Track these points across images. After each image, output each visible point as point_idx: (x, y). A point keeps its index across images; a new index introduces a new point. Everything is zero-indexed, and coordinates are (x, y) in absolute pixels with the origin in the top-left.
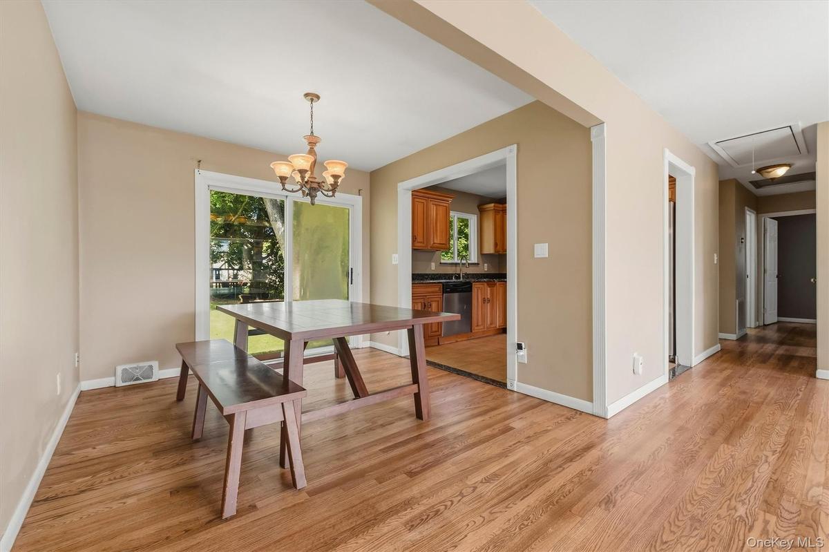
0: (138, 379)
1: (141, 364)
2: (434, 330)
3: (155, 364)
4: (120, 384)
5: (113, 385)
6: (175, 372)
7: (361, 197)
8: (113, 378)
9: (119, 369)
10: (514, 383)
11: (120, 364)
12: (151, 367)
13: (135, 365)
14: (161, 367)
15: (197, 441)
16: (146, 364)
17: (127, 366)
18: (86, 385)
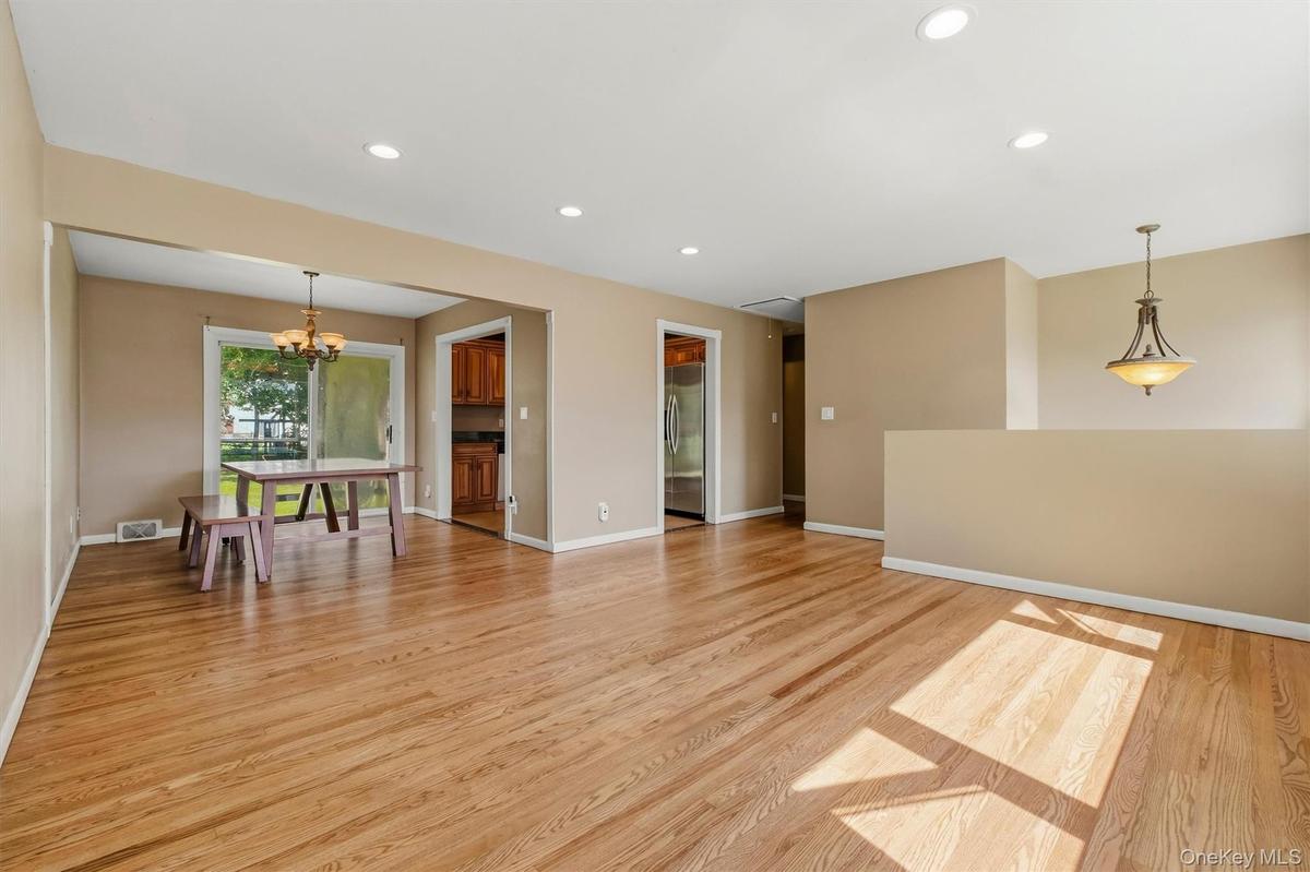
0: (140, 536)
1: (144, 522)
2: (485, 493)
3: (159, 523)
4: (121, 540)
5: (114, 541)
6: (177, 532)
7: (403, 347)
8: (114, 535)
9: (121, 526)
10: (510, 534)
11: (123, 521)
12: (154, 525)
13: (136, 523)
14: (165, 526)
15: (193, 568)
16: (149, 522)
17: (129, 524)
18: (87, 540)
